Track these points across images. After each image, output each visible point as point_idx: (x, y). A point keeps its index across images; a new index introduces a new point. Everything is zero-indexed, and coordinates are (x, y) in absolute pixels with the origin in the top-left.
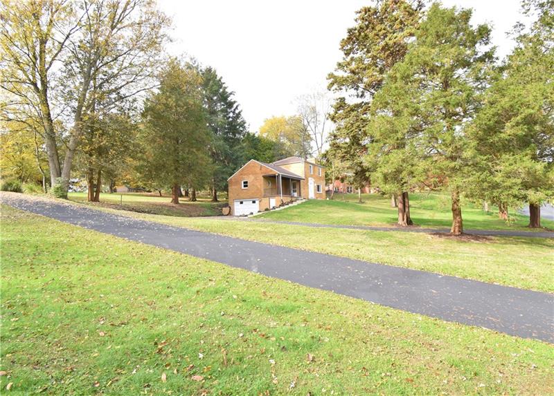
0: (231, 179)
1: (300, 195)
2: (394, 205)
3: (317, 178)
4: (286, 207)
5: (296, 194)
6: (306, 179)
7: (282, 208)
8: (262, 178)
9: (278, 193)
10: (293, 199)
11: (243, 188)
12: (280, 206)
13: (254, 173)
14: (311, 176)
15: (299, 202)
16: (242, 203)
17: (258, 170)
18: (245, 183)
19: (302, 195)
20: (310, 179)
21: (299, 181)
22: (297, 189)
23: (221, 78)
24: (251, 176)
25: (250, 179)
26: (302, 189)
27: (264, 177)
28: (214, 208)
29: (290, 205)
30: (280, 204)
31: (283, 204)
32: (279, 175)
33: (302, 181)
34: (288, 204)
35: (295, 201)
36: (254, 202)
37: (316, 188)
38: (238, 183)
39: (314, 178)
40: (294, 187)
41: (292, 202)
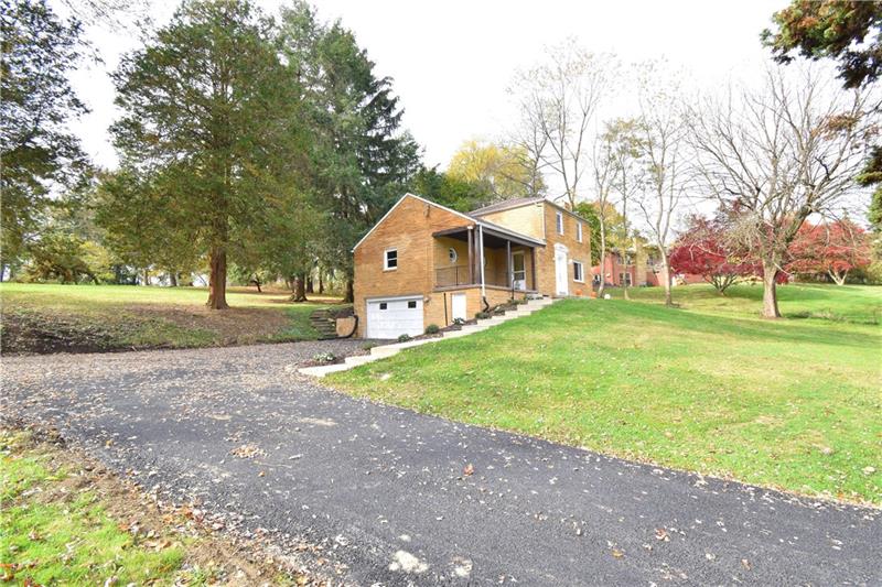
0: (360, 249)
1: (534, 288)
2: (773, 313)
3: (575, 246)
4: (496, 320)
5: (523, 285)
6: (548, 246)
7: (484, 325)
8: (432, 239)
9: (475, 280)
10: (517, 297)
11: (386, 268)
12: (478, 316)
13: (413, 230)
14: (562, 240)
15: (535, 305)
16: (383, 306)
17: (420, 220)
18: (392, 255)
19: (540, 285)
20: (557, 245)
21: (532, 249)
22: (526, 270)
23: (365, 51)
24: (403, 236)
25: (402, 244)
26: (539, 271)
27: (436, 236)
28: (316, 319)
29: (510, 315)
30: (478, 310)
31: (487, 312)
32: (476, 227)
33: (538, 250)
34: (502, 312)
35: (524, 302)
36: (412, 305)
37: (573, 271)
38: (373, 256)
39: (568, 246)
40: (519, 265)
41: (513, 305)
